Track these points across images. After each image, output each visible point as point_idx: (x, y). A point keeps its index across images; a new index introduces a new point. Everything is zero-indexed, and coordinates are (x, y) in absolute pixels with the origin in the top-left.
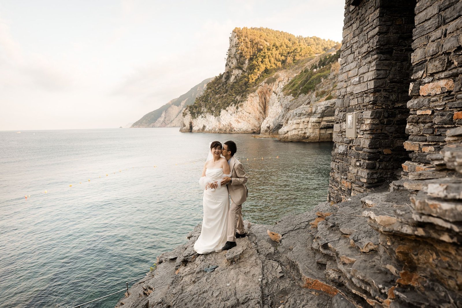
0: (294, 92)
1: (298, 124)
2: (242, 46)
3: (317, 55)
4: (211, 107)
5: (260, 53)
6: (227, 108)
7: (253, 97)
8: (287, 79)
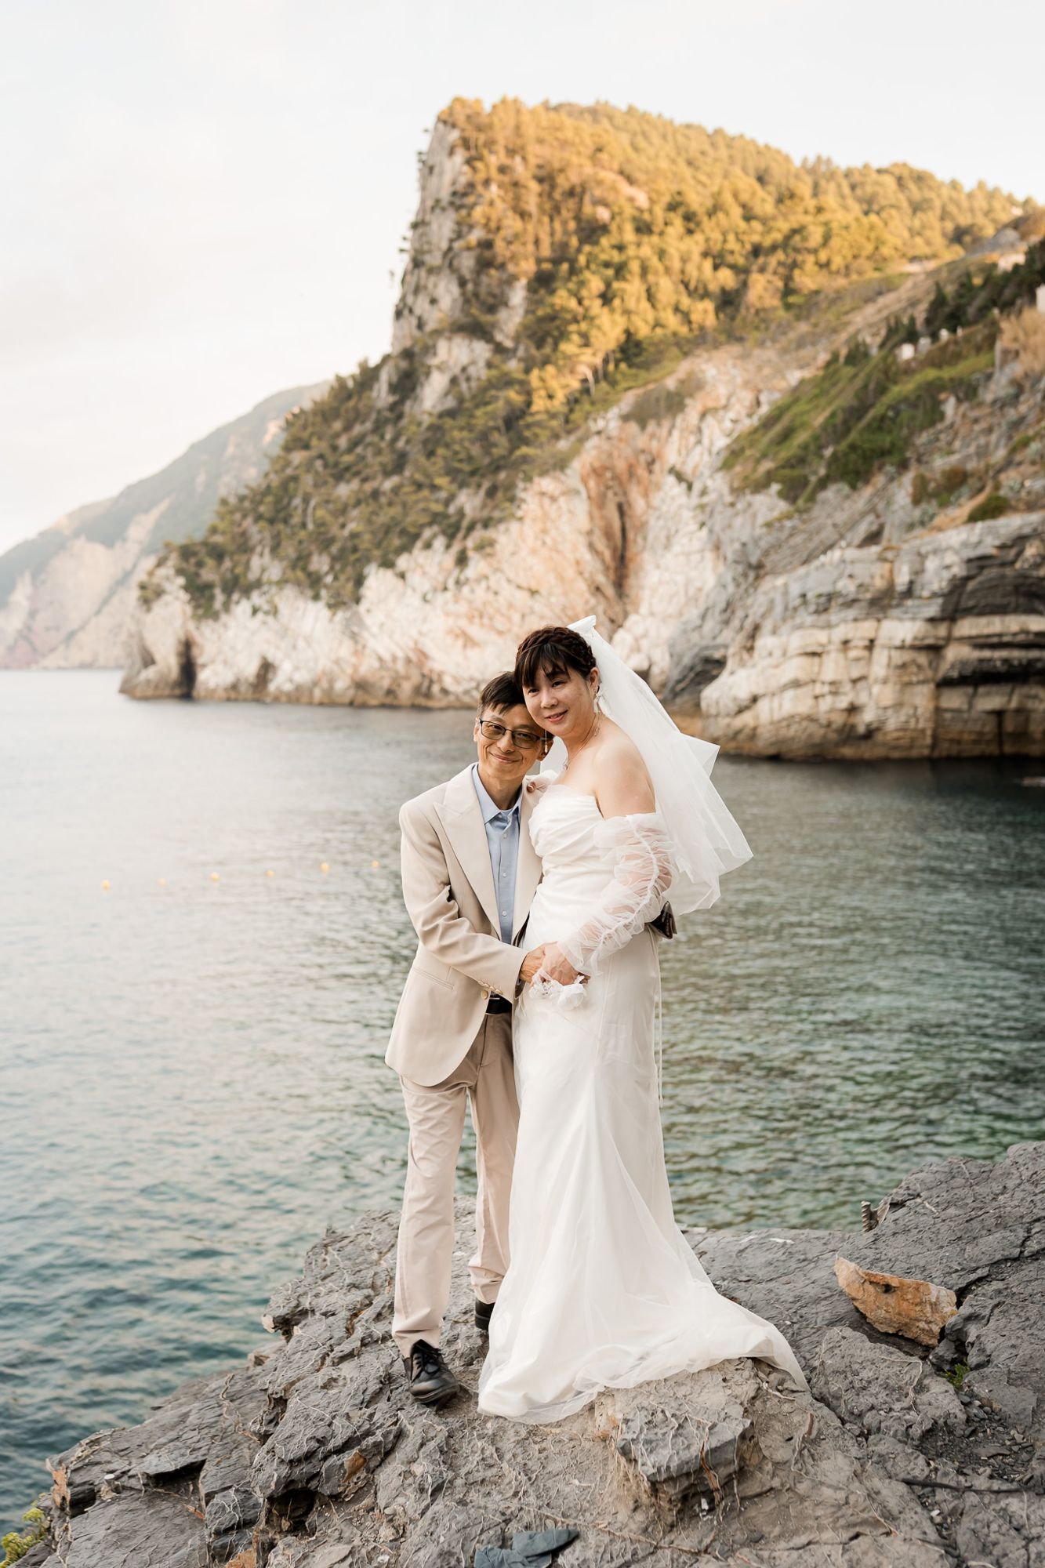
0: (787, 472)
1: (814, 654)
2: (493, 200)
3: (914, 268)
4: (309, 555)
5: (596, 250)
6: (403, 562)
7: (553, 499)
8: (748, 397)
